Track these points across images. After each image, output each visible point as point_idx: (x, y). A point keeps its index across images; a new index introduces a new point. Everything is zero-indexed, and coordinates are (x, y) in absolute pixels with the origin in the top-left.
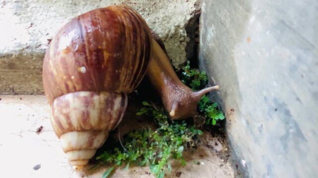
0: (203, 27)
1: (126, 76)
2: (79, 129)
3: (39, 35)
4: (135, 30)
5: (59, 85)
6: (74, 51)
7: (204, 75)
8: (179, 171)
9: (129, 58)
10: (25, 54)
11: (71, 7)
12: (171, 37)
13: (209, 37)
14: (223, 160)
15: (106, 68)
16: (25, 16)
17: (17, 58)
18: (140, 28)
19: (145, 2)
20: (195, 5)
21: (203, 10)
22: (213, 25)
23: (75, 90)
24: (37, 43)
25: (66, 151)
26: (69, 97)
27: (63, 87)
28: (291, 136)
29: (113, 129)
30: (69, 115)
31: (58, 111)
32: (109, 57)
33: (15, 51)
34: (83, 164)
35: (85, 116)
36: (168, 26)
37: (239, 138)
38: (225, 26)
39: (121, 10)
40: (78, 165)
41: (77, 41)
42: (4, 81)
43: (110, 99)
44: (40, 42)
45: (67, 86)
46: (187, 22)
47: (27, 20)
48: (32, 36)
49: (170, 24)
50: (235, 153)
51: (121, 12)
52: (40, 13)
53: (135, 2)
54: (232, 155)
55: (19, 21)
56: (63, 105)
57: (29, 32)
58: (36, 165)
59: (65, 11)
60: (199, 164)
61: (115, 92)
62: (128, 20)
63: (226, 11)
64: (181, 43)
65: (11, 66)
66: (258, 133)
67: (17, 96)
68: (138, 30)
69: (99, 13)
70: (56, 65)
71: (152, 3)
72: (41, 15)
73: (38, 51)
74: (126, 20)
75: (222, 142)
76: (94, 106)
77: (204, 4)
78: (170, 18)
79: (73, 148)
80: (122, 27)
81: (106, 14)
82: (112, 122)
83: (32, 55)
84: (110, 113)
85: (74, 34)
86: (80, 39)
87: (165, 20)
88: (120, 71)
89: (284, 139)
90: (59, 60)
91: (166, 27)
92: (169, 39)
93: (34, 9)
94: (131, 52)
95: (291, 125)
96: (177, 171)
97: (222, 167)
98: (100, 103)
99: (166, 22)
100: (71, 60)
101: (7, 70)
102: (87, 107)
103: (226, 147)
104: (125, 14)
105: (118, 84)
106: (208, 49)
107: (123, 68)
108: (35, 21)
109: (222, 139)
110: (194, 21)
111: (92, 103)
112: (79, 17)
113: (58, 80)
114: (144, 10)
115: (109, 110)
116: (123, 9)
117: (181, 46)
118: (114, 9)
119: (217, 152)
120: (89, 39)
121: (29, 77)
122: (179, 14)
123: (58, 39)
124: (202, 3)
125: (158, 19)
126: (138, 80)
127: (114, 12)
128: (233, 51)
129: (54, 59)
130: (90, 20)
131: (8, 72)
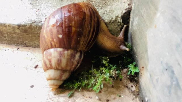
0: (132, 18)
1: (84, 42)
2: (55, 68)
3: (42, 16)
4: (91, 17)
5: (47, 44)
6: (57, 26)
7: (130, 46)
8: (108, 99)
9: (86, 32)
10: (33, 26)
11: (59, 2)
12: (113, 22)
13: (134, 24)
14: (135, 96)
15: (73, 36)
16: (35, 5)
17: (29, 27)
18: (94, 16)
19: (100, 1)
20: (129, 4)
21: (133, 8)
22: (137, 17)
23: (55, 47)
24: (40, 20)
25: (48, 80)
26: (52, 50)
27: (49, 44)
28: (174, 86)
29: (74, 71)
30: (51, 60)
31: (46, 57)
32: (75, 30)
33: (28, 24)
34: (56, 88)
35: (59, 62)
36: (112, 16)
37: (145, 84)
38: (143, 18)
39: (85, 5)
40: (53, 88)
41: (59, 20)
42: (22, 39)
43: (73, 54)
44: (42, 20)
45: (51, 45)
46: (123, 14)
47: (36, 7)
48: (38, 16)
49: (113, 15)
50: (142, 93)
51: (85, 6)
52: (43, 4)
53: (94, 1)
54: (141, 94)
55: (32, 8)
56: (48, 54)
57: (37, 14)
58: (32, 85)
59: (56, 4)
60: (120, 96)
61: (77, 50)
62: (88, 11)
63: (145, 9)
64: (118, 26)
65: (26, 31)
66: (156, 82)
67: (27, 47)
68: (93, 17)
69: (73, 6)
70: (47, 32)
71: (104, 2)
72: (43, 5)
73: (40, 24)
74: (87, 10)
75: (136, 86)
76: (65, 56)
77: (134, 4)
78: (114, 11)
79: (51, 78)
80: (84, 15)
81: (76, 7)
82: (73, 66)
83: (37, 26)
84: (72, 61)
85: (58, 17)
86: (61, 19)
87: (110, 12)
88: (80, 39)
89: (169, 87)
90: (49, 30)
91: (110, 16)
92: (112, 24)
93: (40, 2)
94: (88, 29)
95: (174, 79)
96: (107, 99)
97: (134, 100)
98: (68, 55)
99: (111, 13)
100: (55, 30)
101: (23, 33)
102: (61, 56)
103: (138, 89)
104: (87, 7)
105: (79, 46)
106: (133, 31)
107: (82, 37)
108: (40, 8)
109: (136, 84)
110: (127, 14)
111: (64, 55)
112: (62, 7)
113: (47, 41)
114: (99, 6)
115: (72, 60)
116: (86, 4)
117: (118, 28)
118: (81, 4)
119: (132, 91)
120: (66, 19)
121: (34, 38)
122: (119, 9)
123: (49, 19)
124: (133, 4)
125: (107, 11)
126: (91, 45)
127: (81, 5)
128: (146, 33)
129: (46, 29)
130: (67, 9)
131: (24, 34)
